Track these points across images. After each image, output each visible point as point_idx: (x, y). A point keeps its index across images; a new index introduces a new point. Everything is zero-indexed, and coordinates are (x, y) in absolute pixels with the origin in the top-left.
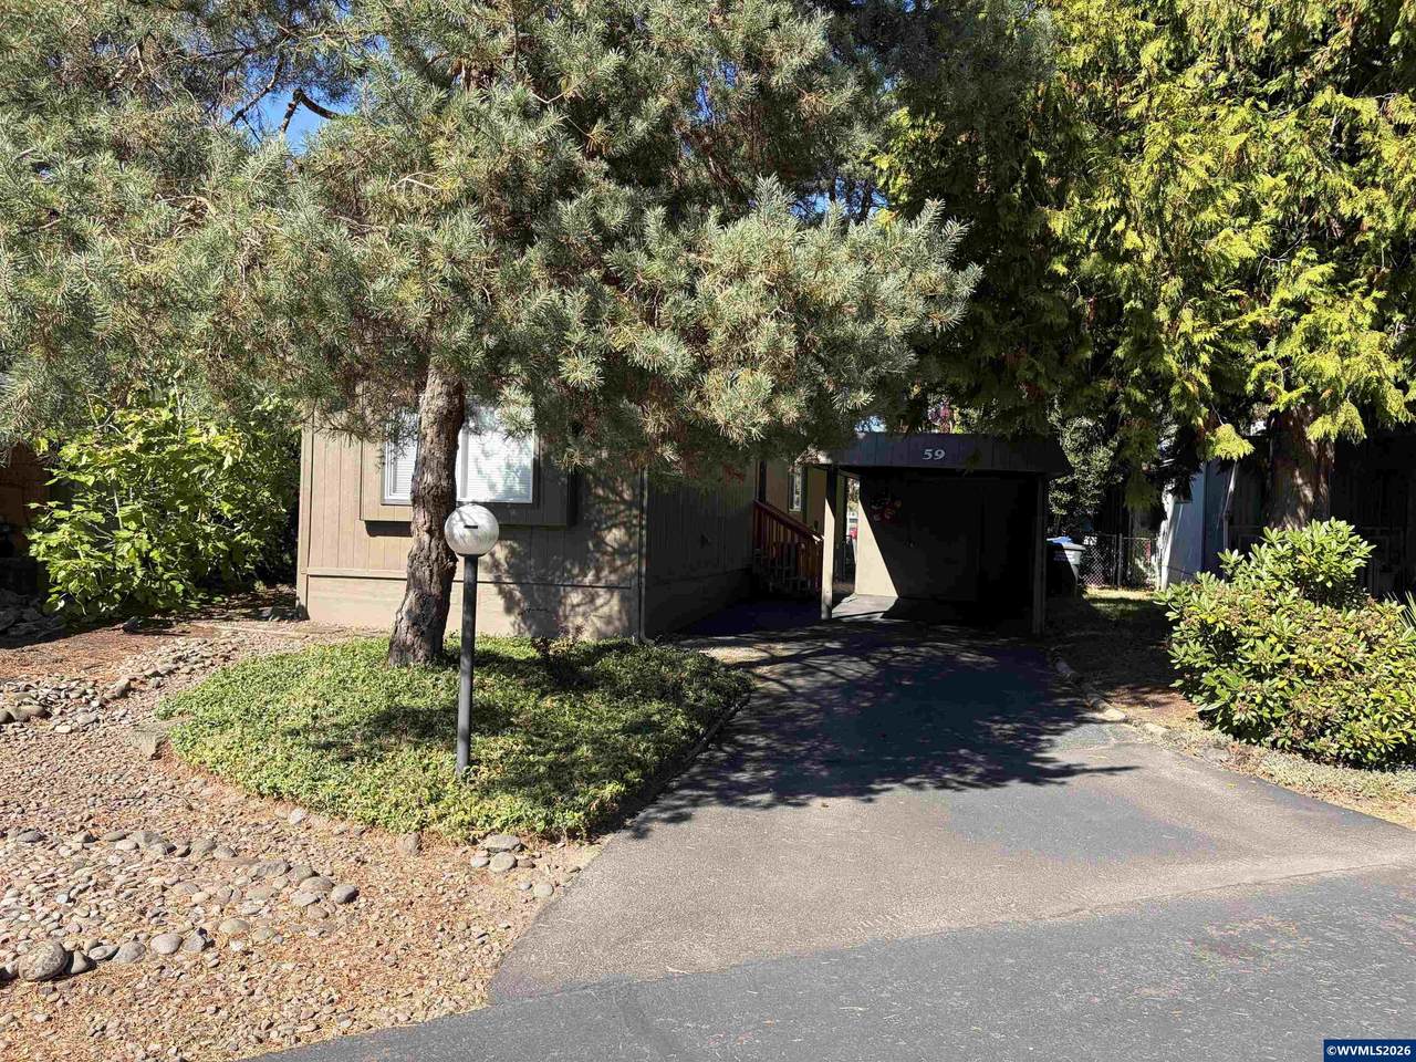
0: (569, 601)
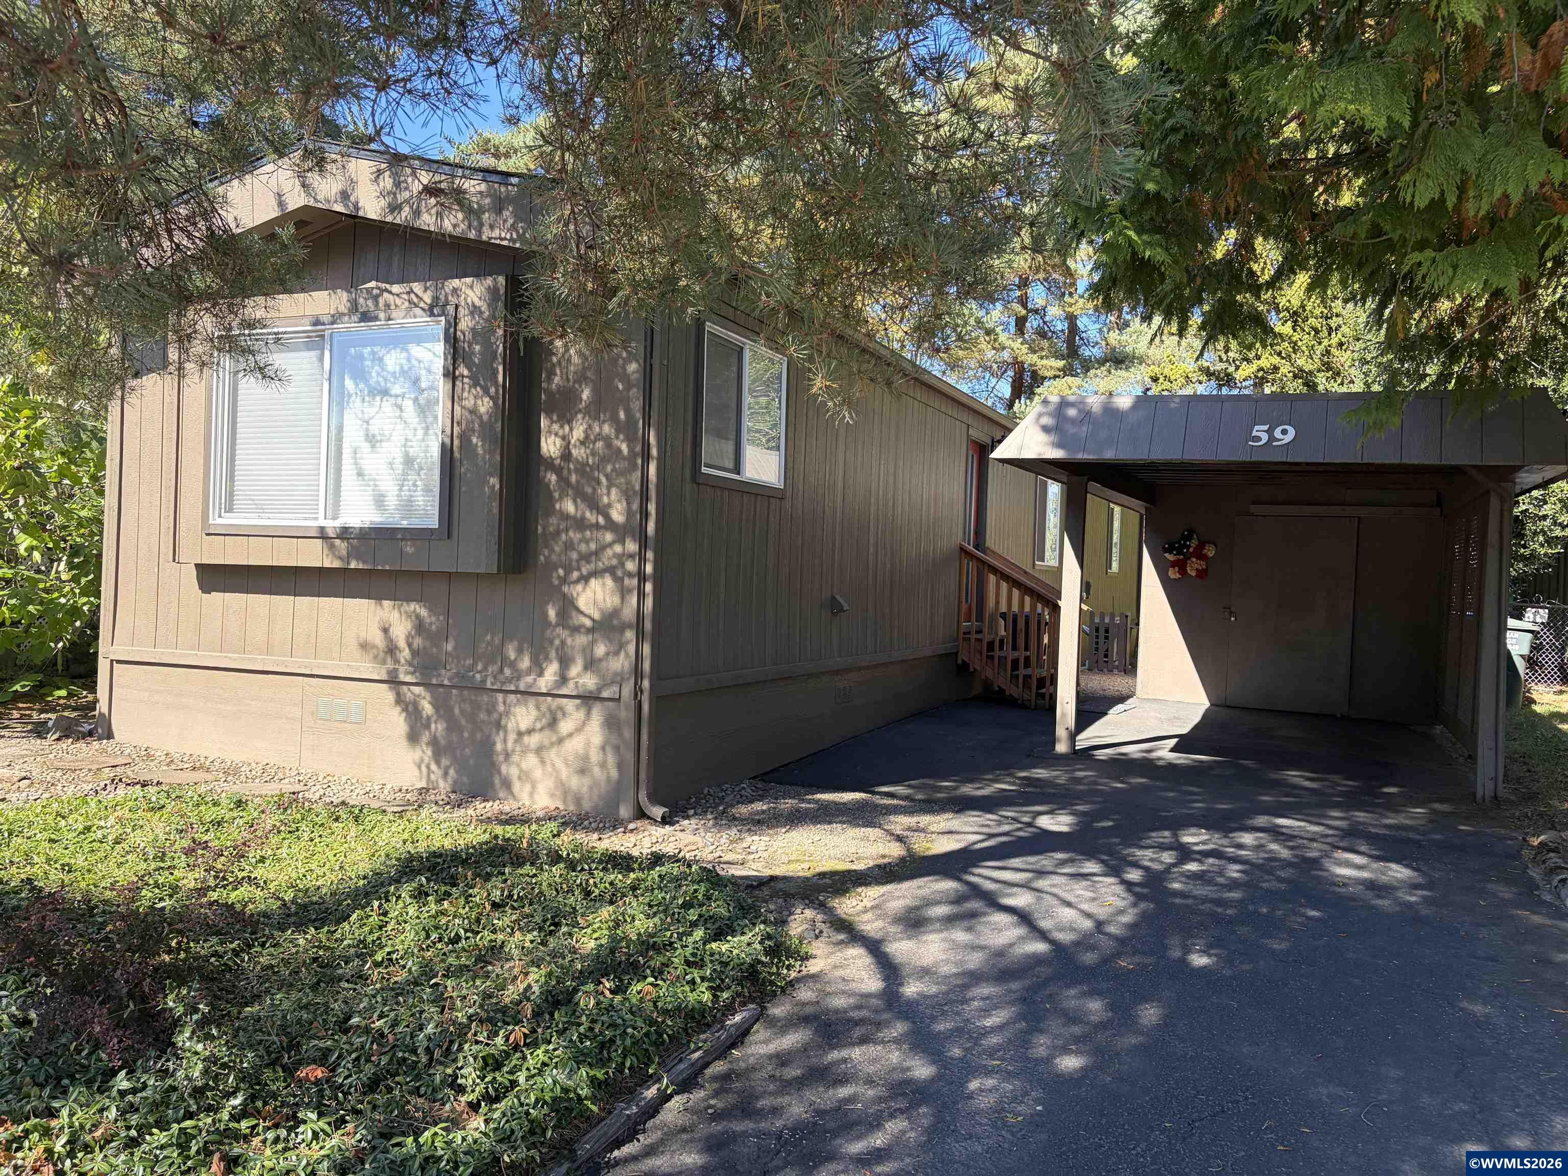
0: (511, 725)
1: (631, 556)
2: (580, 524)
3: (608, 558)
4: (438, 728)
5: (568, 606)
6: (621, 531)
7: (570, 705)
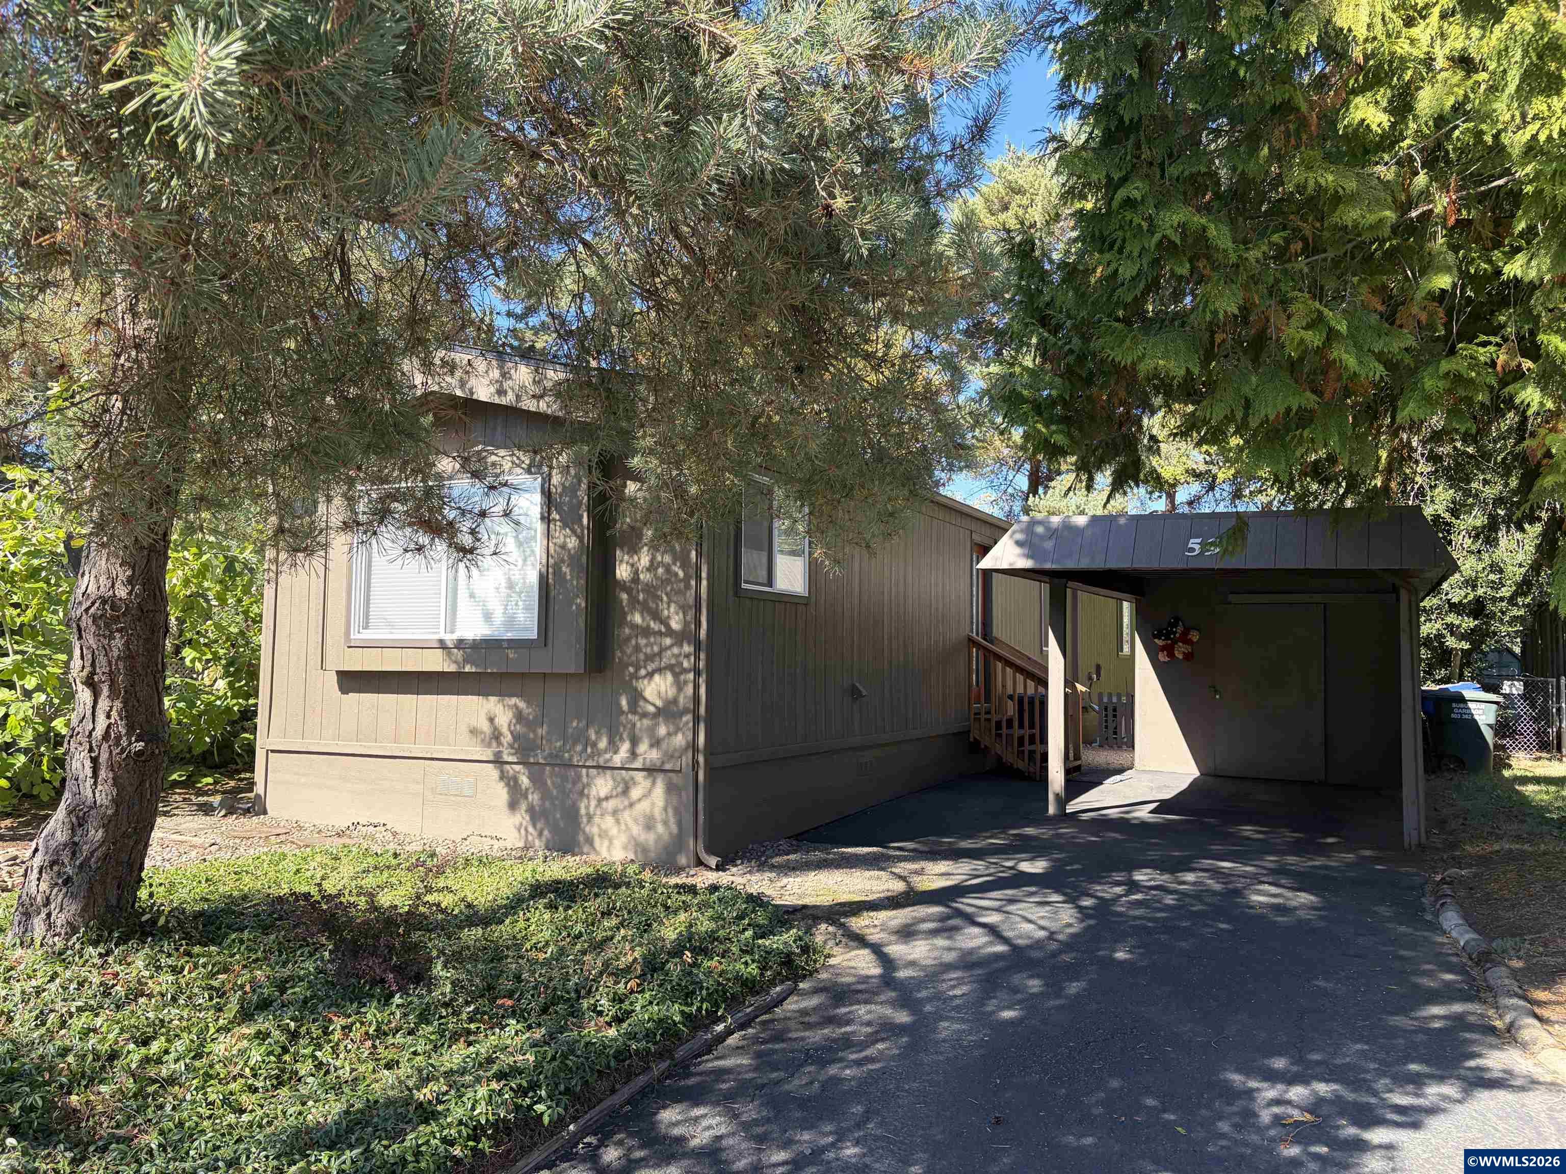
0: (593, 792)
1: (687, 656)
2: (646, 632)
3: (668, 658)
4: (534, 798)
5: (637, 697)
6: (680, 638)
7: (639, 776)
